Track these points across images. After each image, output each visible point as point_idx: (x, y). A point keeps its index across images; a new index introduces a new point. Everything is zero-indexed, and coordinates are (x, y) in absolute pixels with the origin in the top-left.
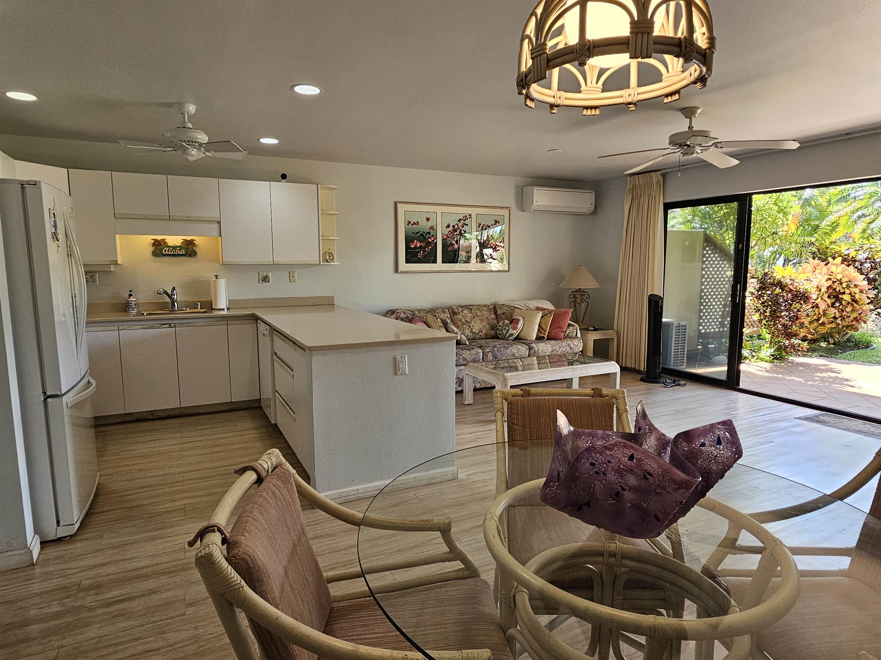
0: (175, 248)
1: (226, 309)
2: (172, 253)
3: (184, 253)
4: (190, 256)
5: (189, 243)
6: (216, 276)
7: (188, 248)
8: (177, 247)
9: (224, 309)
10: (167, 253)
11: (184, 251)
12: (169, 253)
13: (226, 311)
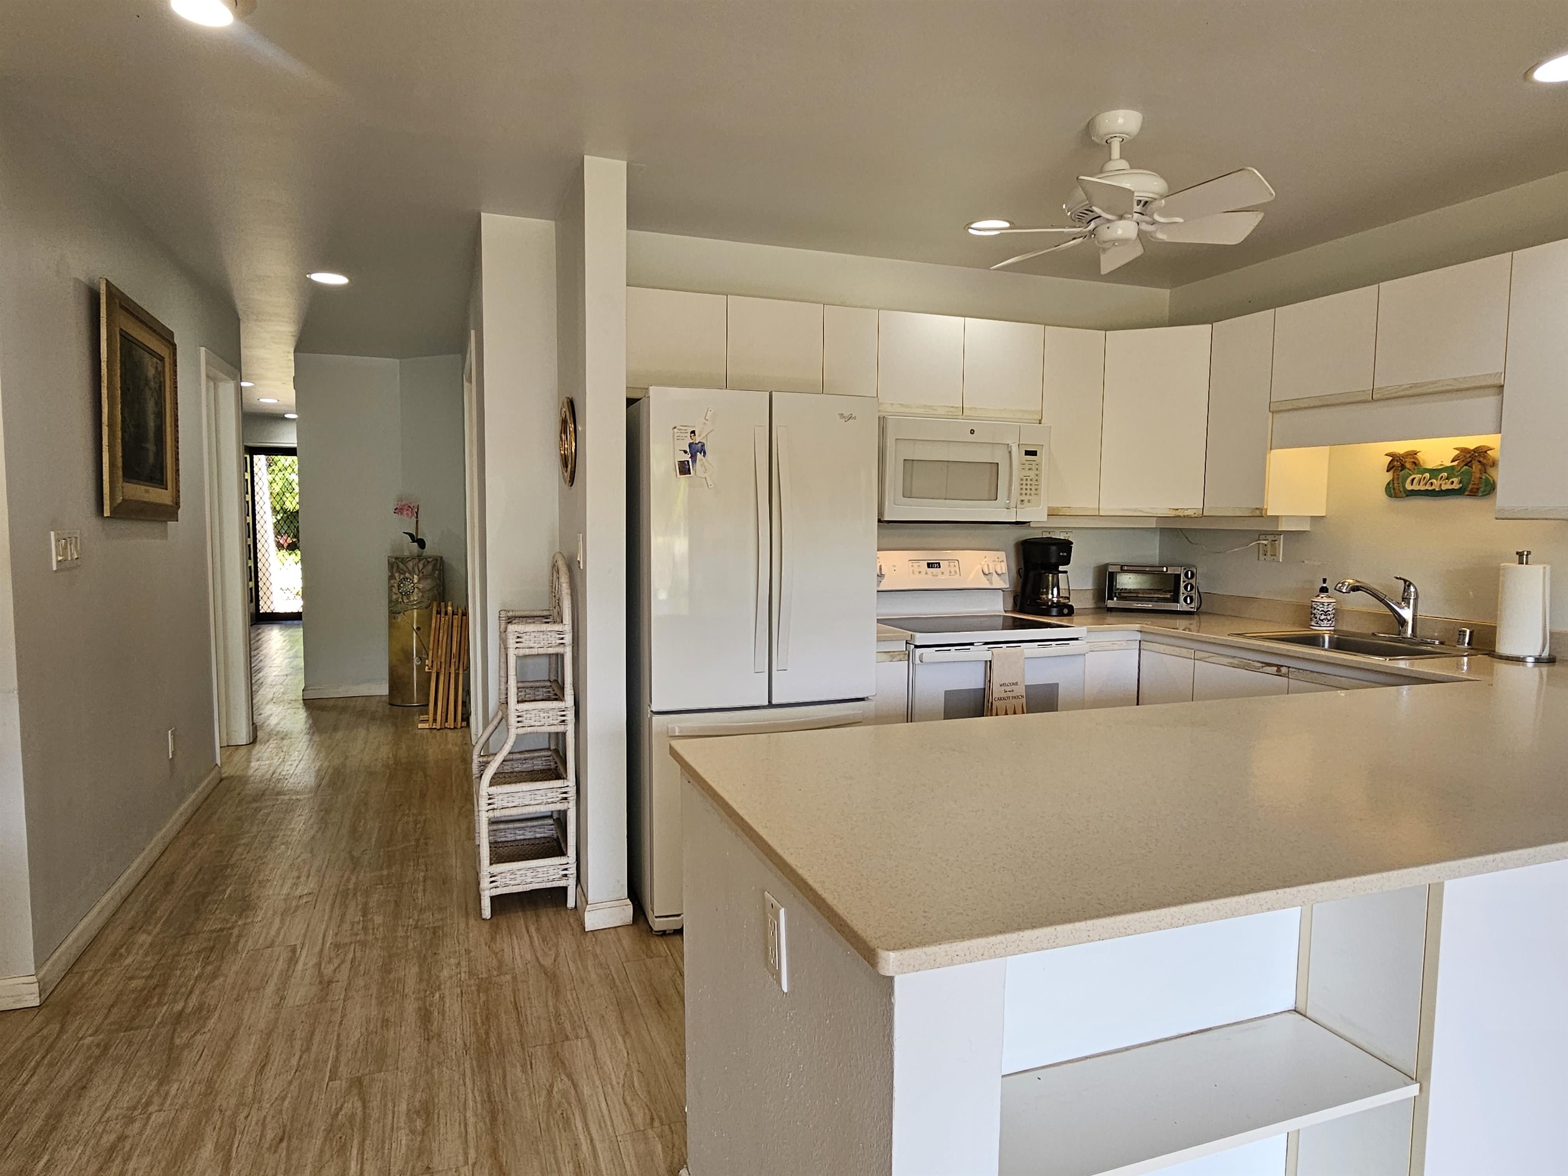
0: (1434, 472)
1: (1530, 660)
2: (1428, 487)
3: (1456, 486)
4: (1474, 493)
5: (1473, 458)
6: (1520, 554)
7: (1470, 474)
8: (1446, 469)
9: (1520, 660)
10: (1415, 487)
11: (1456, 480)
12: (1422, 487)
13: (1530, 665)
